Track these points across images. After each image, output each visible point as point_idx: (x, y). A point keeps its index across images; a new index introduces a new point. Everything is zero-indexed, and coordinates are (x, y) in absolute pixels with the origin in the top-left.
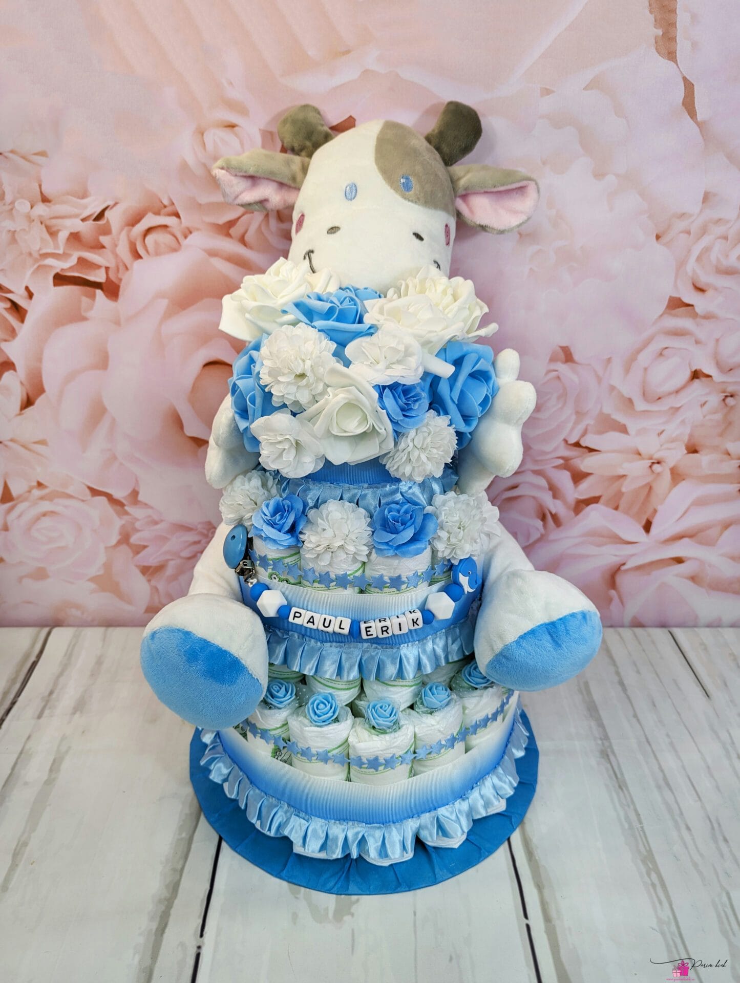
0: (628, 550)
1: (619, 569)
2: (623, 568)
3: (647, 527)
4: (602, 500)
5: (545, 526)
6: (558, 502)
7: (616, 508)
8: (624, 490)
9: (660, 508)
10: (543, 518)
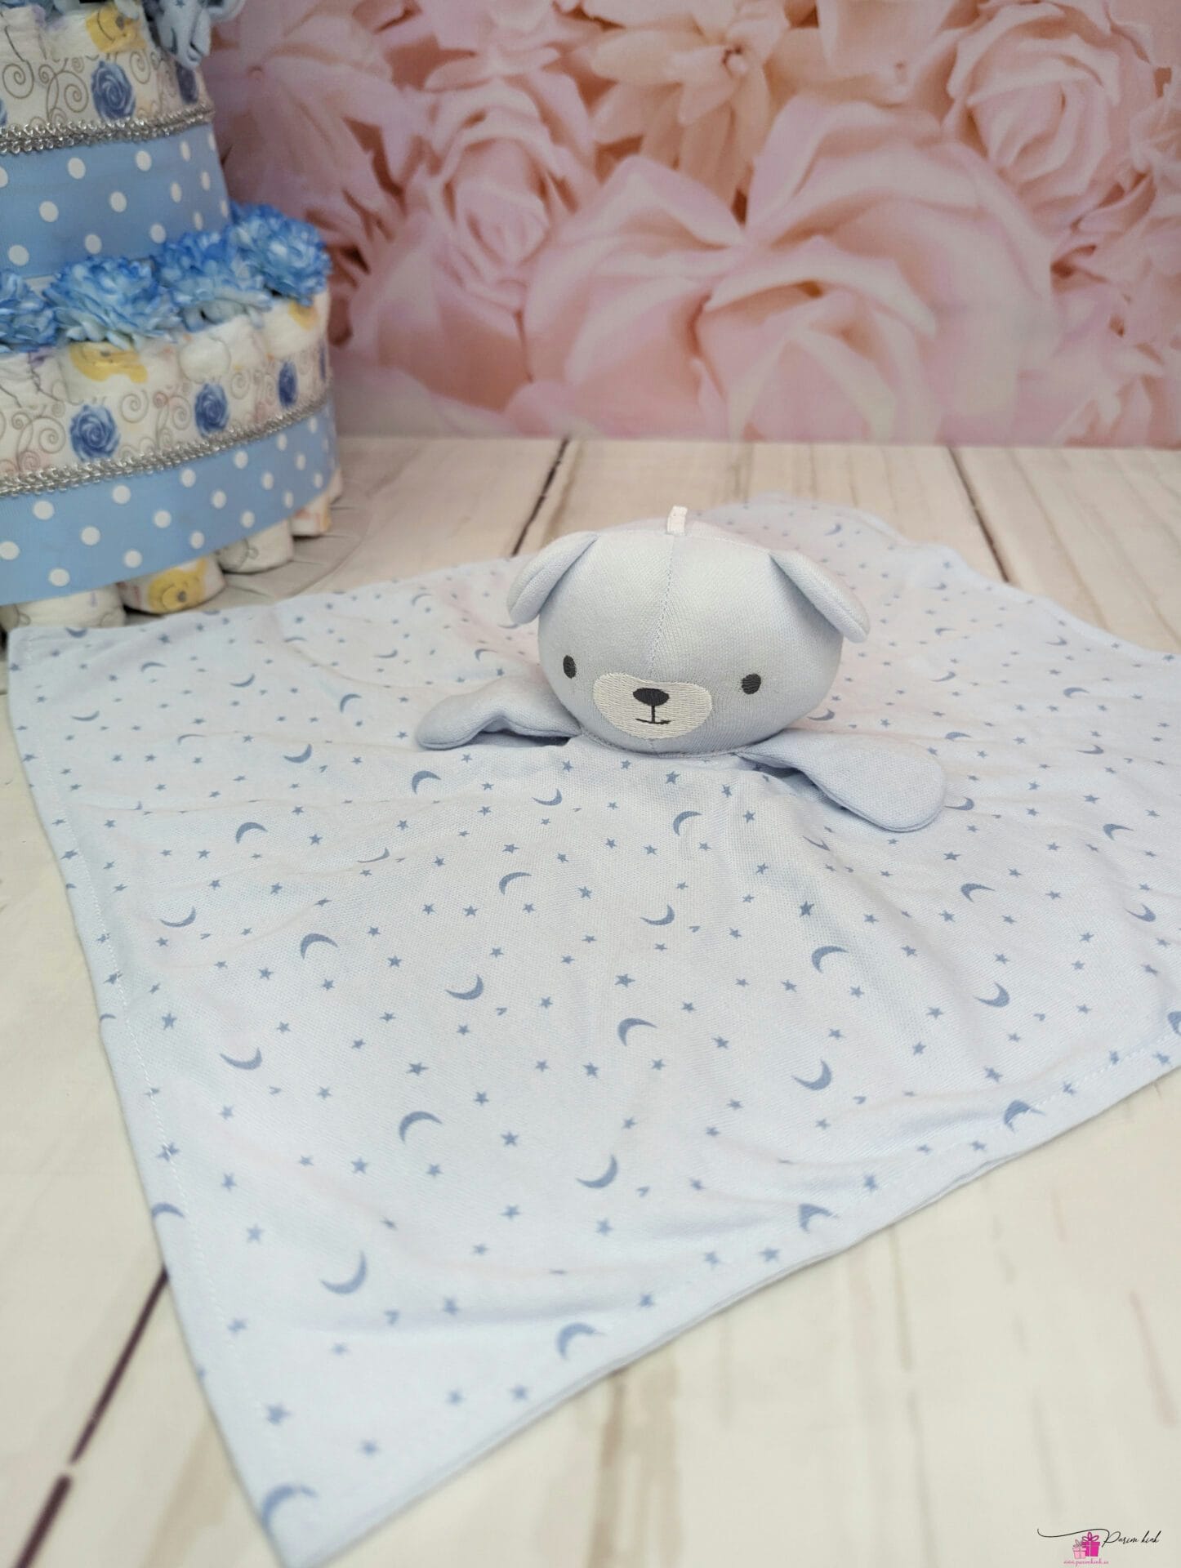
0: (710, 264)
1: (699, 310)
2: (710, 306)
3: (740, 208)
4: (646, 144)
5: (548, 207)
6: (564, 152)
7: (675, 164)
8: (683, 119)
9: (759, 163)
10: (542, 191)
